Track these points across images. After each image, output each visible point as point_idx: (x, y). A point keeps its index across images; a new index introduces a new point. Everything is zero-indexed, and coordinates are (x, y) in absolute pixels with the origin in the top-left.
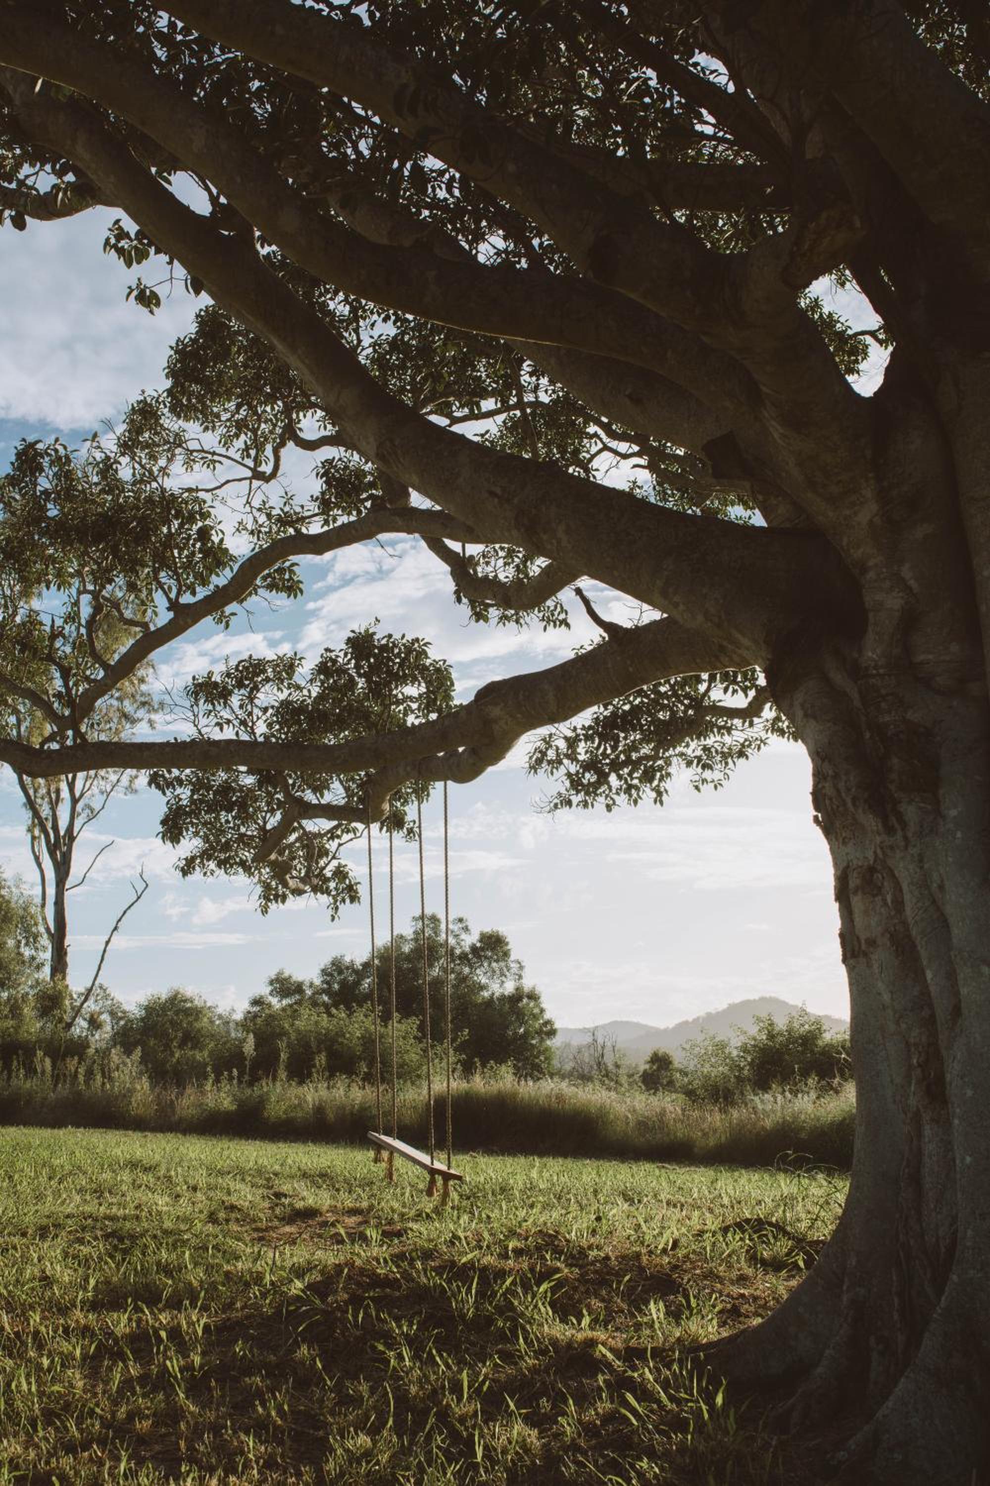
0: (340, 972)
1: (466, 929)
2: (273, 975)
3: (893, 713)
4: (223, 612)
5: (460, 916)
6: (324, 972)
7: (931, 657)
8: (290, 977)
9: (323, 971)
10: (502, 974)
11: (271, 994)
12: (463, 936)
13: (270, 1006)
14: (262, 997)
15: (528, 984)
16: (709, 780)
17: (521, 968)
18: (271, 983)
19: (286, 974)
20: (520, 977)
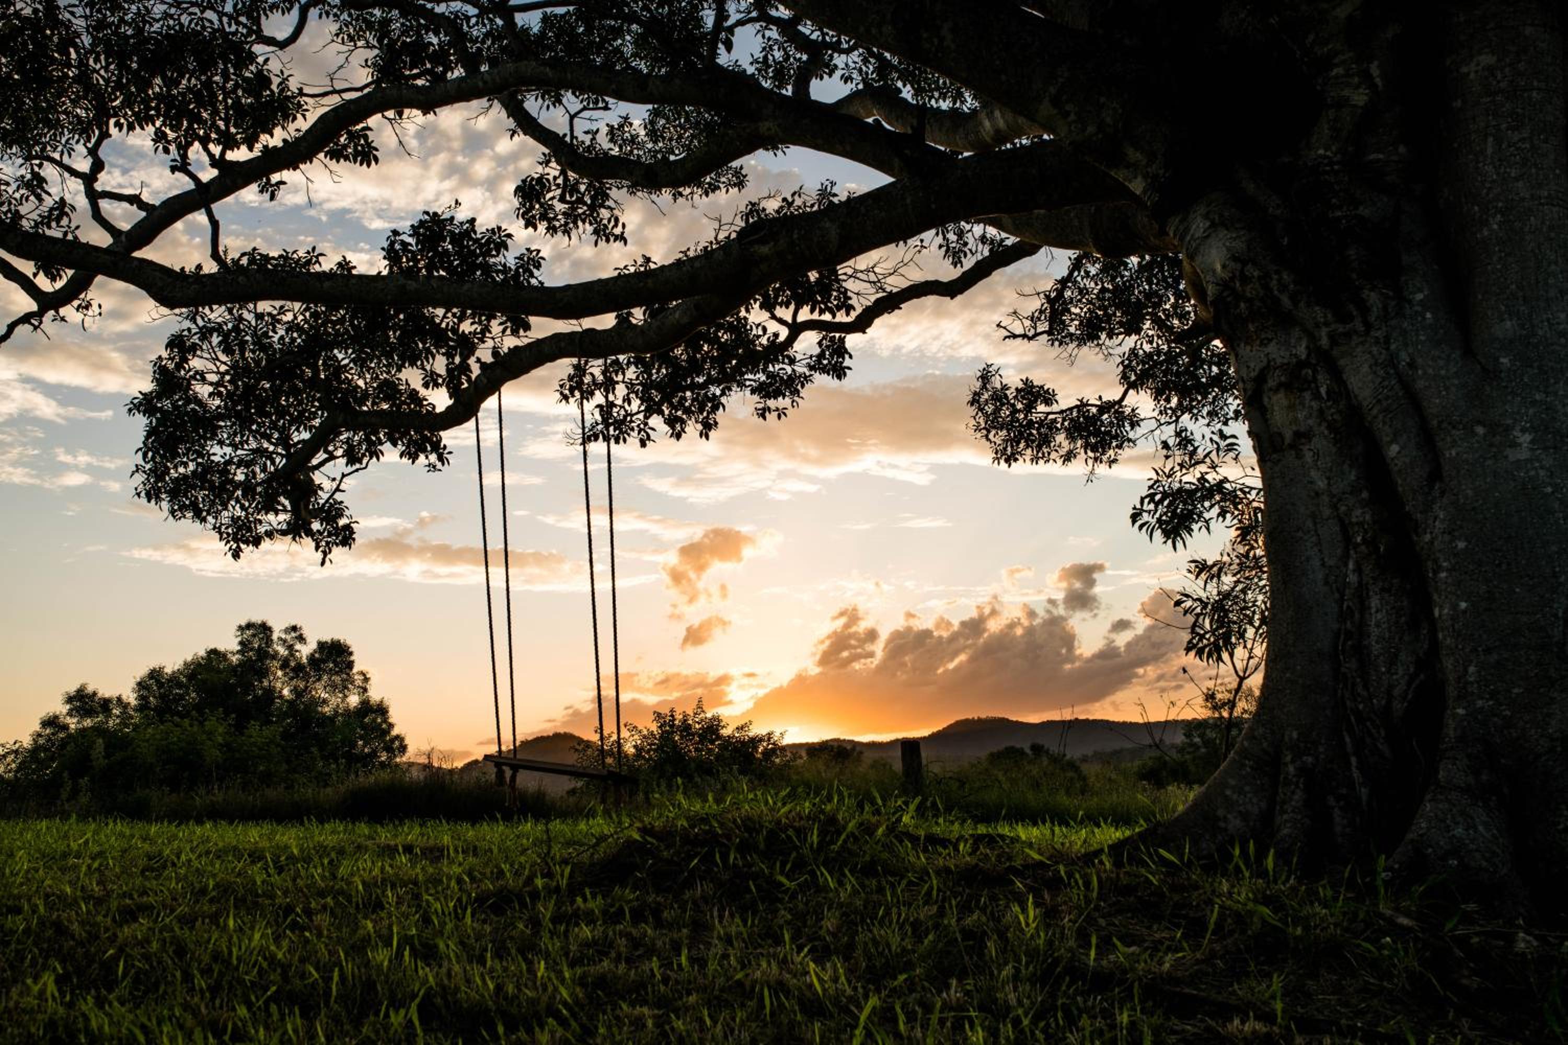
0: (160, 685)
1: (301, 639)
2: (72, 689)
3: (1345, 209)
4: (269, 180)
5: (293, 623)
6: (141, 685)
7: (1381, 156)
8: (95, 694)
9: (139, 684)
10: (346, 688)
11: (70, 714)
12: (298, 646)
13: (65, 727)
14: (56, 717)
15: (375, 695)
16: (773, 407)
17: (366, 680)
18: (70, 700)
19: (90, 689)
20: (365, 690)
